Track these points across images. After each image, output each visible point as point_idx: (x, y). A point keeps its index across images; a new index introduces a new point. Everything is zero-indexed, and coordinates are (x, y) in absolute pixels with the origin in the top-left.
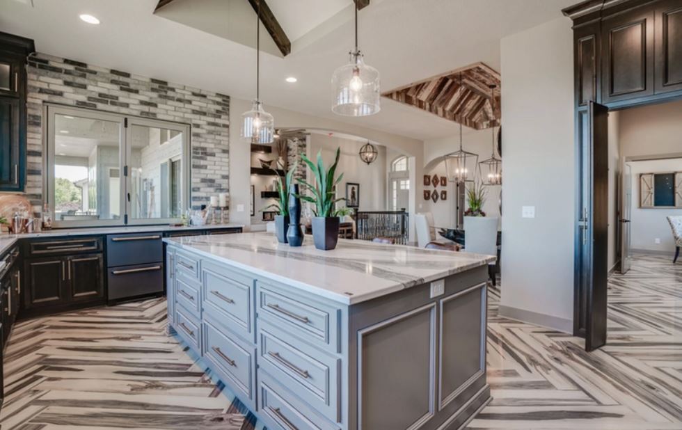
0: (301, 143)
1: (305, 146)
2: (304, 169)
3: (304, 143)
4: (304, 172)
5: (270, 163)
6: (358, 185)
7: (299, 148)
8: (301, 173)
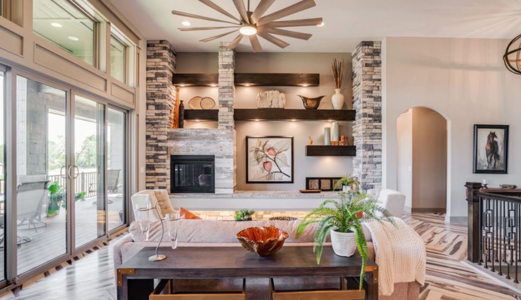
0: (370, 60)
1: (378, 64)
2: (376, 105)
3: (377, 58)
4: (378, 110)
5: (318, 100)
6: (506, 128)
7: (367, 69)
8: (371, 112)
